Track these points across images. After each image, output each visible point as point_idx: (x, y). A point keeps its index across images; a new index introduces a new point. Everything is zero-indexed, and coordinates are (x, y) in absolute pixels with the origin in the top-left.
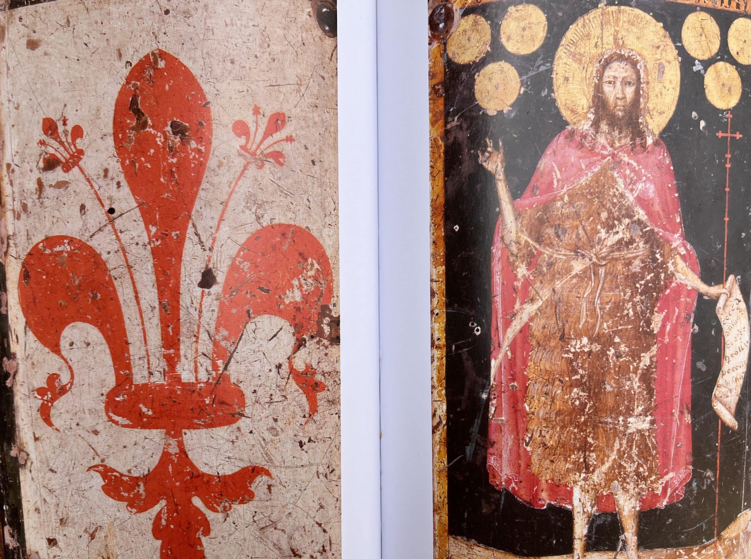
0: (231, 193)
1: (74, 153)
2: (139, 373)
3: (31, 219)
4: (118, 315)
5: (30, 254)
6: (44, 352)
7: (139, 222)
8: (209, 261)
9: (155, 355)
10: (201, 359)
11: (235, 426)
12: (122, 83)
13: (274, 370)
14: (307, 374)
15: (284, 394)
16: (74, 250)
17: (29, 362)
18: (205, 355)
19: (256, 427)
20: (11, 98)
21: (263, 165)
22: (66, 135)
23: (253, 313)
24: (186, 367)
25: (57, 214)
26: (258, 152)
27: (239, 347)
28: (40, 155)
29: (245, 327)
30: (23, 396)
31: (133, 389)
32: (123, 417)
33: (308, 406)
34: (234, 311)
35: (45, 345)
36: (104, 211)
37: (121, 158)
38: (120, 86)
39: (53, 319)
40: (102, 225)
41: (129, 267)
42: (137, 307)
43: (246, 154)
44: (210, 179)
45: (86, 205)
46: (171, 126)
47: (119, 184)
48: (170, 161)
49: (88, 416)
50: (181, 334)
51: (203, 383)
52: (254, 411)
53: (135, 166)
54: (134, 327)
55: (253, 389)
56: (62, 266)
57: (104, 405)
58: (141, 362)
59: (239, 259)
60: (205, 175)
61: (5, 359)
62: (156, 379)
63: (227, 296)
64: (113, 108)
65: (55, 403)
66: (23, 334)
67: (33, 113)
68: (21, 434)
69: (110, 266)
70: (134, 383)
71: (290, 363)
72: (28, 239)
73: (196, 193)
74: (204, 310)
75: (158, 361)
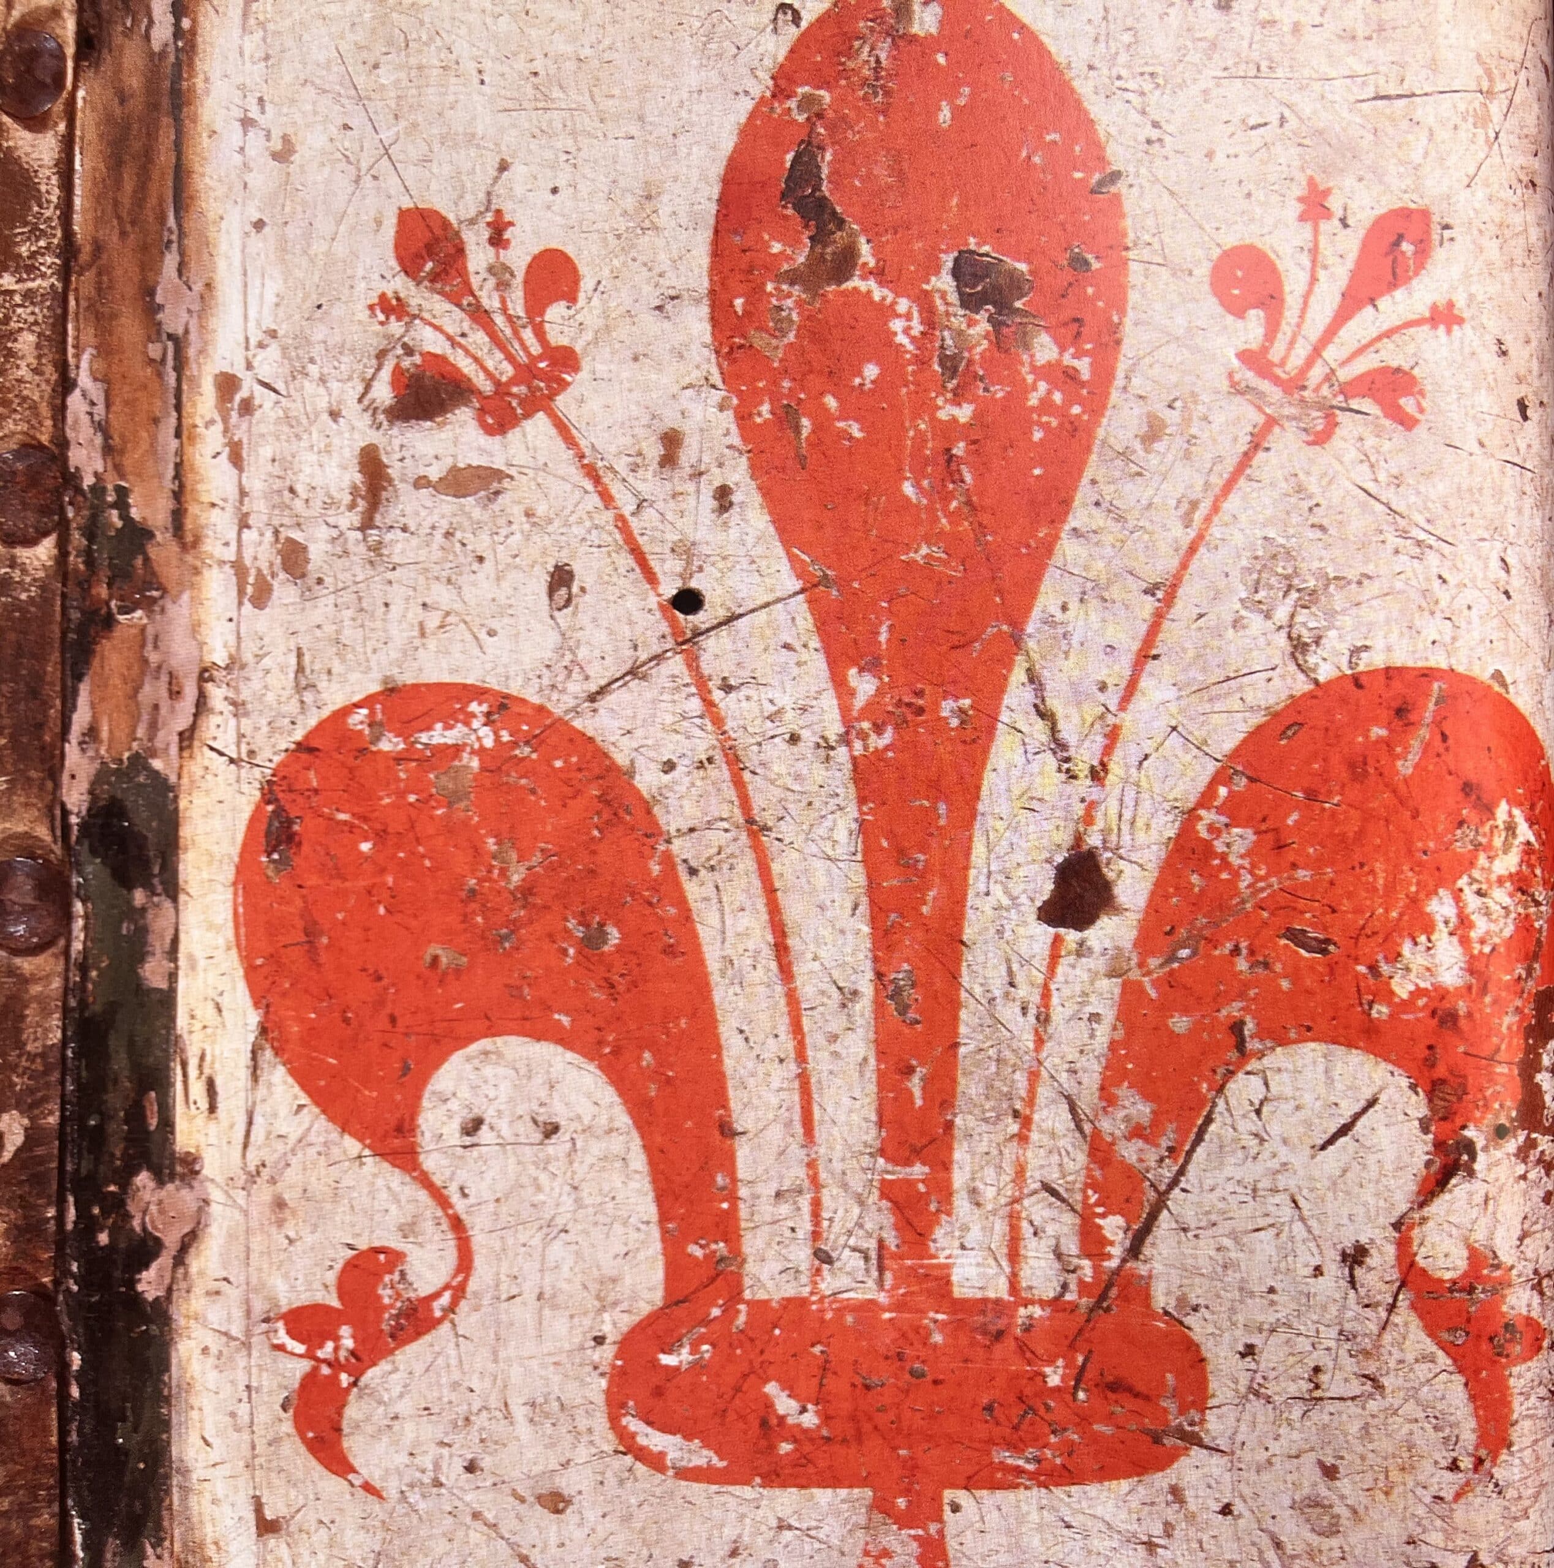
0: (1192, 549)
1: (534, 359)
2: (771, 1253)
3: (322, 609)
4: (693, 1015)
5: (304, 748)
6: (336, 1152)
7: (805, 656)
8: (1088, 819)
9: (845, 1186)
10: (1037, 1209)
11: (1161, 1480)
12: (757, 91)
13: (1334, 1269)
14: (1471, 1290)
15: (1371, 1368)
16: (515, 744)
17: (263, 1194)
18: (1054, 1193)
19: (1247, 1491)
20: (254, 113)
21: (1332, 425)
22: (502, 286)
23: (1259, 1035)
24: (974, 1235)
25: (442, 595)
26: (1317, 373)
27: (1191, 1168)
28: (381, 355)
29: (1221, 1089)
30: (215, 1343)
31: (741, 1319)
32: (688, 1437)
33: (1473, 1424)
34: (1180, 1023)
35: (345, 1128)
36: (653, 601)
37: (740, 394)
38: (746, 106)
39: (393, 1020)
40: (643, 656)
41: (755, 829)
42: (779, 989)
43: (1265, 386)
44: (1108, 490)
45: (577, 567)
46: (956, 273)
47: (723, 496)
48: (942, 415)
49: (523, 1429)
50: (960, 1102)
51: (1042, 1303)
52: (1243, 1428)
53: (797, 429)
54: (761, 1069)
55: (1244, 1339)
56: (450, 805)
57: (604, 1383)
58: (784, 1209)
59: (1208, 816)
60: (1088, 475)
61: (143, 1179)
62: (843, 1282)
63: (1153, 962)
64: (715, 191)
65: (372, 1375)
66: (243, 1074)
67: (357, 181)
68: (193, 1500)
69: (671, 821)
70: (747, 1295)
71: (1404, 1245)
72: (299, 689)
73: (1048, 547)
74: (1059, 1014)
75: (856, 1210)
